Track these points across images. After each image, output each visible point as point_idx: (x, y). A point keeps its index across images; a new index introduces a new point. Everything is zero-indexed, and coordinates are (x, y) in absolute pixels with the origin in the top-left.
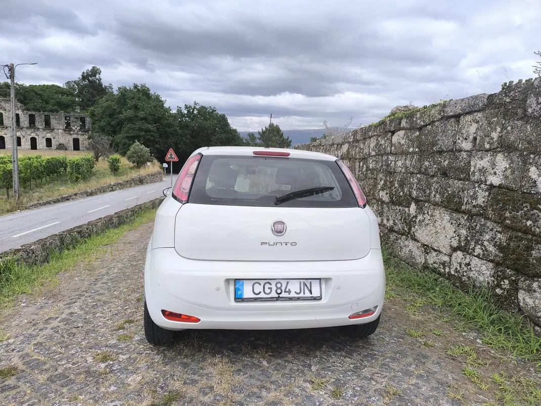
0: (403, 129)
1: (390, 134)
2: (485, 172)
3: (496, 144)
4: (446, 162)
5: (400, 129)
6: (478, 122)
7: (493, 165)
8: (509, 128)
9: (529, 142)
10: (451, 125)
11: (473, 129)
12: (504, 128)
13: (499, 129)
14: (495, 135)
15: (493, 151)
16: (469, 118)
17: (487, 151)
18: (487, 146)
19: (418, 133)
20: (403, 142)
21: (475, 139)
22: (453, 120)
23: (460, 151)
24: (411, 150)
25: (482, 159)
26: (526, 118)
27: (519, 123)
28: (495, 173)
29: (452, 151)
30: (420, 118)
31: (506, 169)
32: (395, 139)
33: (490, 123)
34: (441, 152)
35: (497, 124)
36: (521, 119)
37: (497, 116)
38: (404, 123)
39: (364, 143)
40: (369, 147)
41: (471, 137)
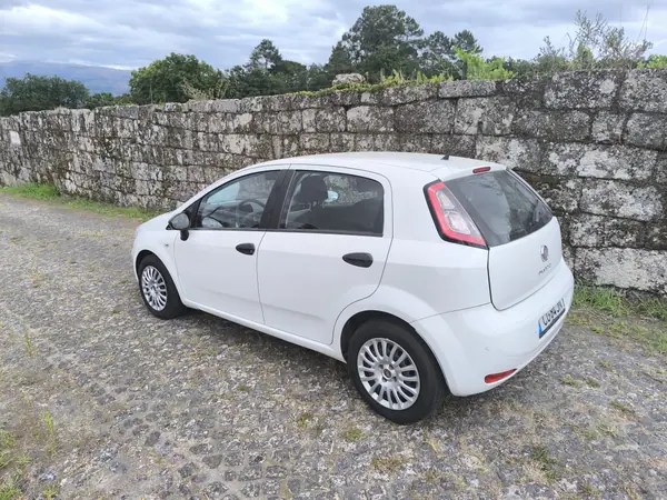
0: (365, 104)
1: (342, 109)
2: (495, 156)
3: (509, 131)
4: (441, 145)
5: (360, 104)
6: (483, 107)
7: (506, 150)
8: (525, 117)
9: (549, 131)
10: (445, 107)
11: (478, 113)
12: (517, 116)
13: (511, 117)
14: (507, 122)
15: (506, 136)
16: (471, 102)
17: (498, 136)
18: (498, 132)
19: (391, 112)
20: (367, 119)
21: (480, 123)
22: (447, 101)
23: (460, 134)
24: (383, 129)
25: (491, 143)
26: (543, 109)
27: (536, 113)
28: (508, 157)
29: (449, 133)
30: (394, 95)
31: (522, 154)
32: (351, 114)
33: (499, 110)
34: (431, 135)
35: (509, 111)
36: (538, 109)
37: (508, 103)
38: (366, 97)
39: (290, 117)
40: (301, 121)
41: (476, 122)
